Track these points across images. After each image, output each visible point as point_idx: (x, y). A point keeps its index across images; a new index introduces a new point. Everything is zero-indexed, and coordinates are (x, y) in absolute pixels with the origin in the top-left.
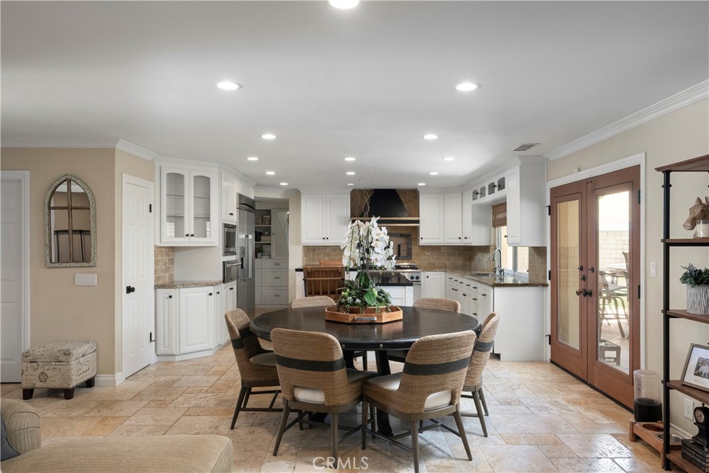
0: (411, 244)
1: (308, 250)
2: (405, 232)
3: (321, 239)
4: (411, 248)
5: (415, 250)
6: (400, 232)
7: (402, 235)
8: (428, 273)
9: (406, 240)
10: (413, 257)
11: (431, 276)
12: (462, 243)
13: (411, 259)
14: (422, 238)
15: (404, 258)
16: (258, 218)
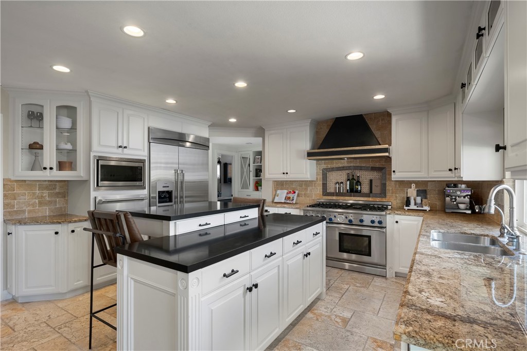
0: (385, 179)
1: (277, 185)
2: (377, 165)
3: (281, 174)
4: (385, 184)
5: (390, 187)
6: (371, 164)
7: (373, 169)
8: (397, 218)
9: (380, 174)
10: (388, 194)
11: (403, 222)
12: (455, 178)
13: (385, 196)
14: (394, 172)
15: (376, 196)
16: (258, 158)
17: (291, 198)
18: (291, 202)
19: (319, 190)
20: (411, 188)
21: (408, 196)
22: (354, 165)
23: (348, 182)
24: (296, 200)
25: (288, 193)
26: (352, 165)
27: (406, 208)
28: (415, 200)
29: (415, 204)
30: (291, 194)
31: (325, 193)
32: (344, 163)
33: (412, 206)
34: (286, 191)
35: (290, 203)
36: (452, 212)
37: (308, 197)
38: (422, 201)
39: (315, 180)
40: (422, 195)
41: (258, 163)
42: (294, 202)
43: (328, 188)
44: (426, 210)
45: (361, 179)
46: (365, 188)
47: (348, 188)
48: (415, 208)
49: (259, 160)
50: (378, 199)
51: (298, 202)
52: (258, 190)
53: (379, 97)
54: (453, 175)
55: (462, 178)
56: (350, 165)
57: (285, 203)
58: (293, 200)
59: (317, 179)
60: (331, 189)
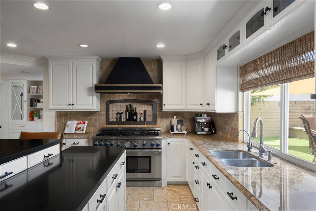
2: (150, 99)
3: (66, 105)
4: (156, 114)
5: (159, 116)
6: (146, 98)
8: (169, 140)
9: (152, 106)
10: (158, 122)
11: (173, 143)
12: (204, 110)
13: (156, 123)
14: (164, 105)
15: (149, 123)
16: (34, 88)
17: (81, 129)
18: (82, 133)
19: (103, 120)
20: (173, 119)
21: (172, 124)
22: (133, 98)
23: (128, 113)
24: (86, 130)
25: (78, 124)
26: (131, 98)
27: (172, 133)
28: (177, 127)
29: (177, 129)
30: (81, 124)
31: (108, 122)
32: (124, 97)
33: (176, 131)
34: (76, 122)
35: (80, 134)
36: (201, 134)
37: (92, 126)
38: (181, 127)
39: (99, 110)
40: (180, 123)
41: (34, 92)
42: (84, 132)
43: (110, 117)
44: (184, 133)
45: (137, 110)
46: (141, 118)
47: (128, 118)
48: (177, 132)
49: (35, 90)
50: (150, 126)
51: (87, 132)
52: (34, 121)
53: (160, 46)
54: (202, 108)
55: (216, 111)
56: (129, 98)
57: (75, 133)
58: (83, 130)
59: (101, 109)
60: (113, 118)
